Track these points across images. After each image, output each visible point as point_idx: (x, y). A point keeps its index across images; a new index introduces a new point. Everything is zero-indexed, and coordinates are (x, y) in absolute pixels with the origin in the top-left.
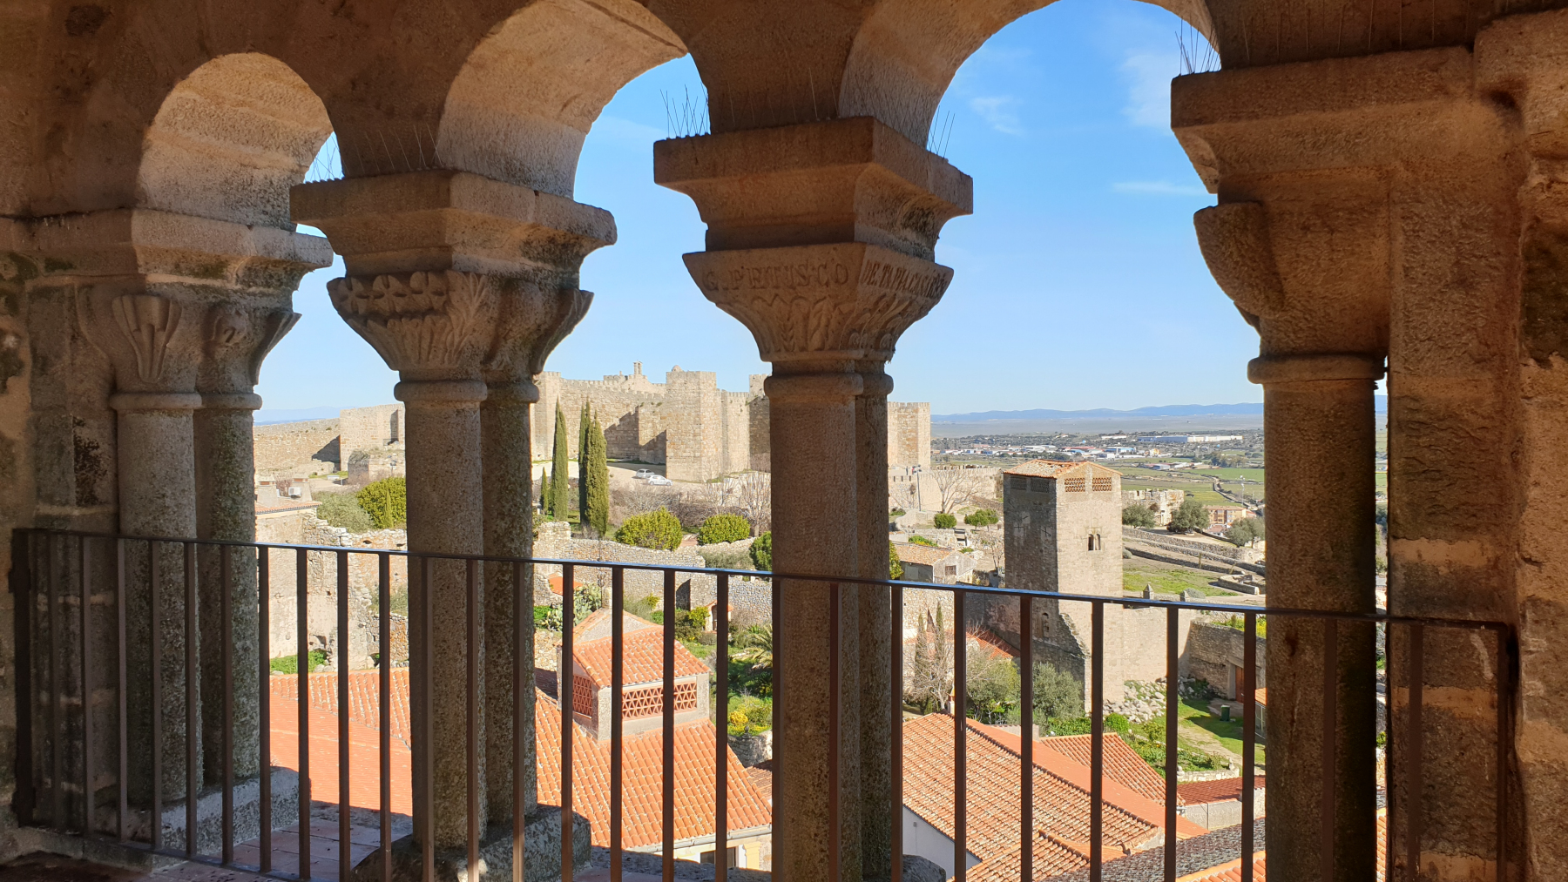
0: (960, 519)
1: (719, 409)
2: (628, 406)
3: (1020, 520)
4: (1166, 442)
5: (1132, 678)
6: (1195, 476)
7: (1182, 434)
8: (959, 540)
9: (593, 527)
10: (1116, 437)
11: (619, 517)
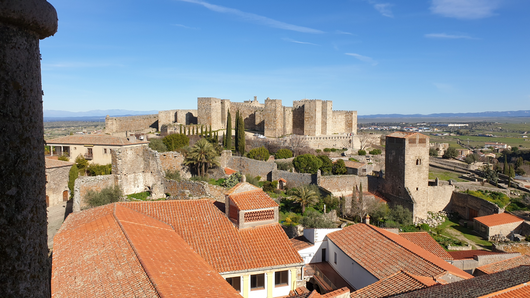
0: (367, 152)
1: (282, 112)
2: (252, 111)
3: (391, 153)
4: (440, 126)
5: (430, 211)
6: (451, 138)
7: (446, 123)
8: (367, 159)
9: (240, 152)
10: (422, 124)
11: (248, 149)
